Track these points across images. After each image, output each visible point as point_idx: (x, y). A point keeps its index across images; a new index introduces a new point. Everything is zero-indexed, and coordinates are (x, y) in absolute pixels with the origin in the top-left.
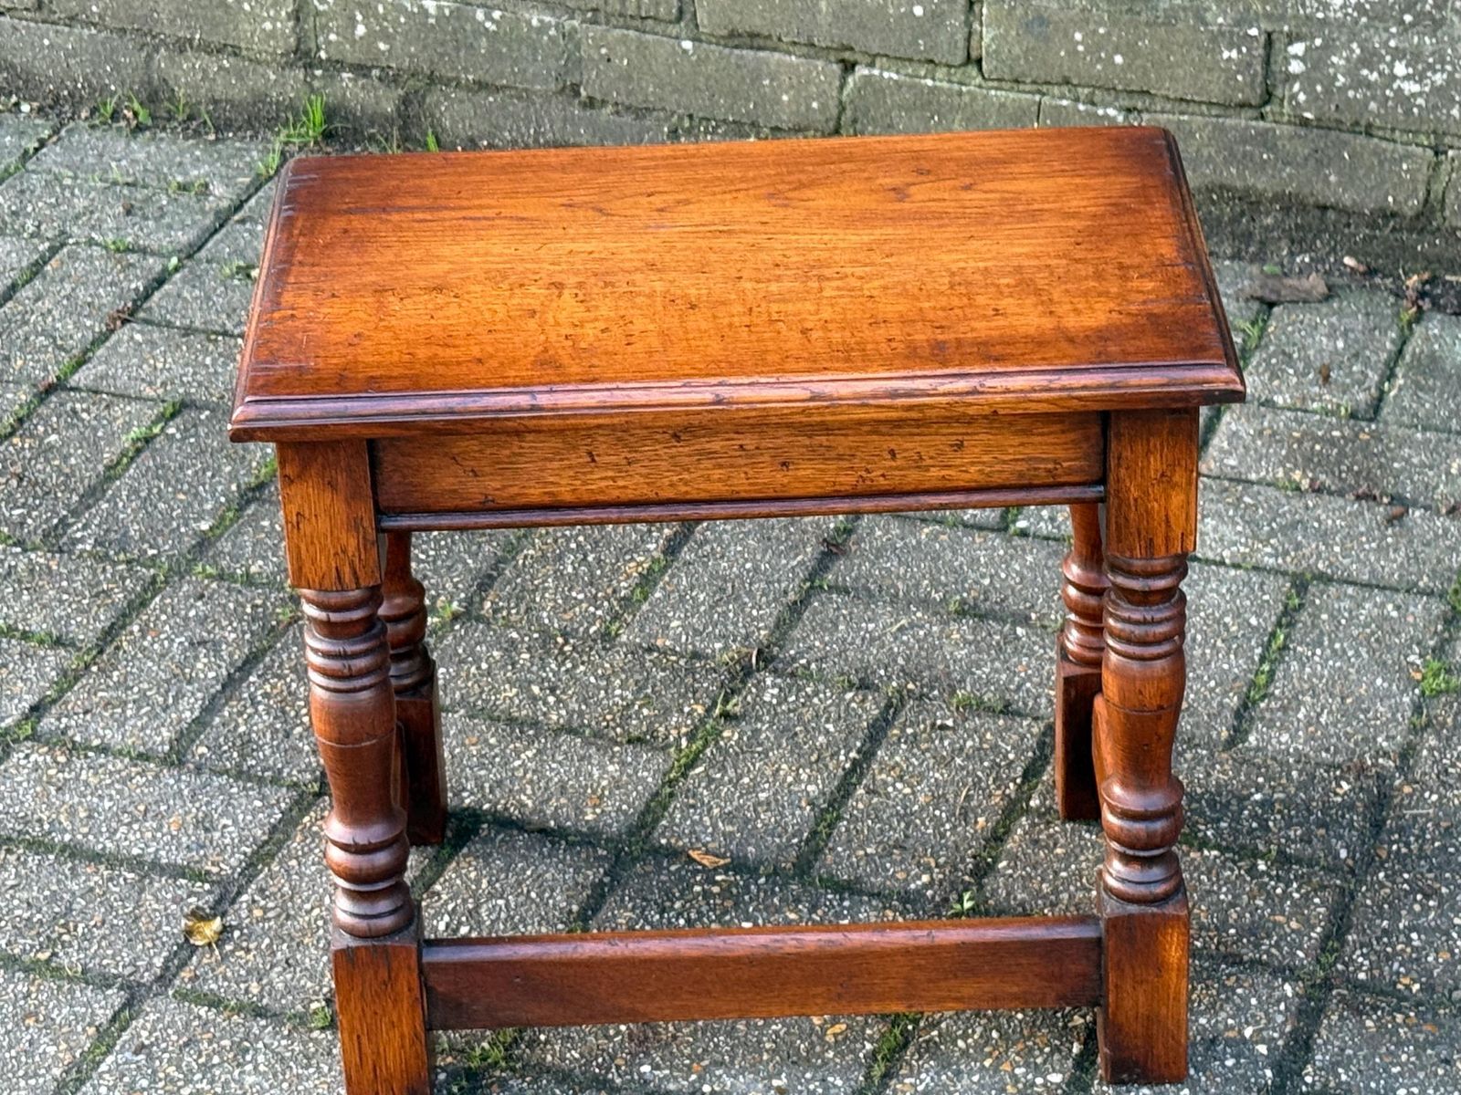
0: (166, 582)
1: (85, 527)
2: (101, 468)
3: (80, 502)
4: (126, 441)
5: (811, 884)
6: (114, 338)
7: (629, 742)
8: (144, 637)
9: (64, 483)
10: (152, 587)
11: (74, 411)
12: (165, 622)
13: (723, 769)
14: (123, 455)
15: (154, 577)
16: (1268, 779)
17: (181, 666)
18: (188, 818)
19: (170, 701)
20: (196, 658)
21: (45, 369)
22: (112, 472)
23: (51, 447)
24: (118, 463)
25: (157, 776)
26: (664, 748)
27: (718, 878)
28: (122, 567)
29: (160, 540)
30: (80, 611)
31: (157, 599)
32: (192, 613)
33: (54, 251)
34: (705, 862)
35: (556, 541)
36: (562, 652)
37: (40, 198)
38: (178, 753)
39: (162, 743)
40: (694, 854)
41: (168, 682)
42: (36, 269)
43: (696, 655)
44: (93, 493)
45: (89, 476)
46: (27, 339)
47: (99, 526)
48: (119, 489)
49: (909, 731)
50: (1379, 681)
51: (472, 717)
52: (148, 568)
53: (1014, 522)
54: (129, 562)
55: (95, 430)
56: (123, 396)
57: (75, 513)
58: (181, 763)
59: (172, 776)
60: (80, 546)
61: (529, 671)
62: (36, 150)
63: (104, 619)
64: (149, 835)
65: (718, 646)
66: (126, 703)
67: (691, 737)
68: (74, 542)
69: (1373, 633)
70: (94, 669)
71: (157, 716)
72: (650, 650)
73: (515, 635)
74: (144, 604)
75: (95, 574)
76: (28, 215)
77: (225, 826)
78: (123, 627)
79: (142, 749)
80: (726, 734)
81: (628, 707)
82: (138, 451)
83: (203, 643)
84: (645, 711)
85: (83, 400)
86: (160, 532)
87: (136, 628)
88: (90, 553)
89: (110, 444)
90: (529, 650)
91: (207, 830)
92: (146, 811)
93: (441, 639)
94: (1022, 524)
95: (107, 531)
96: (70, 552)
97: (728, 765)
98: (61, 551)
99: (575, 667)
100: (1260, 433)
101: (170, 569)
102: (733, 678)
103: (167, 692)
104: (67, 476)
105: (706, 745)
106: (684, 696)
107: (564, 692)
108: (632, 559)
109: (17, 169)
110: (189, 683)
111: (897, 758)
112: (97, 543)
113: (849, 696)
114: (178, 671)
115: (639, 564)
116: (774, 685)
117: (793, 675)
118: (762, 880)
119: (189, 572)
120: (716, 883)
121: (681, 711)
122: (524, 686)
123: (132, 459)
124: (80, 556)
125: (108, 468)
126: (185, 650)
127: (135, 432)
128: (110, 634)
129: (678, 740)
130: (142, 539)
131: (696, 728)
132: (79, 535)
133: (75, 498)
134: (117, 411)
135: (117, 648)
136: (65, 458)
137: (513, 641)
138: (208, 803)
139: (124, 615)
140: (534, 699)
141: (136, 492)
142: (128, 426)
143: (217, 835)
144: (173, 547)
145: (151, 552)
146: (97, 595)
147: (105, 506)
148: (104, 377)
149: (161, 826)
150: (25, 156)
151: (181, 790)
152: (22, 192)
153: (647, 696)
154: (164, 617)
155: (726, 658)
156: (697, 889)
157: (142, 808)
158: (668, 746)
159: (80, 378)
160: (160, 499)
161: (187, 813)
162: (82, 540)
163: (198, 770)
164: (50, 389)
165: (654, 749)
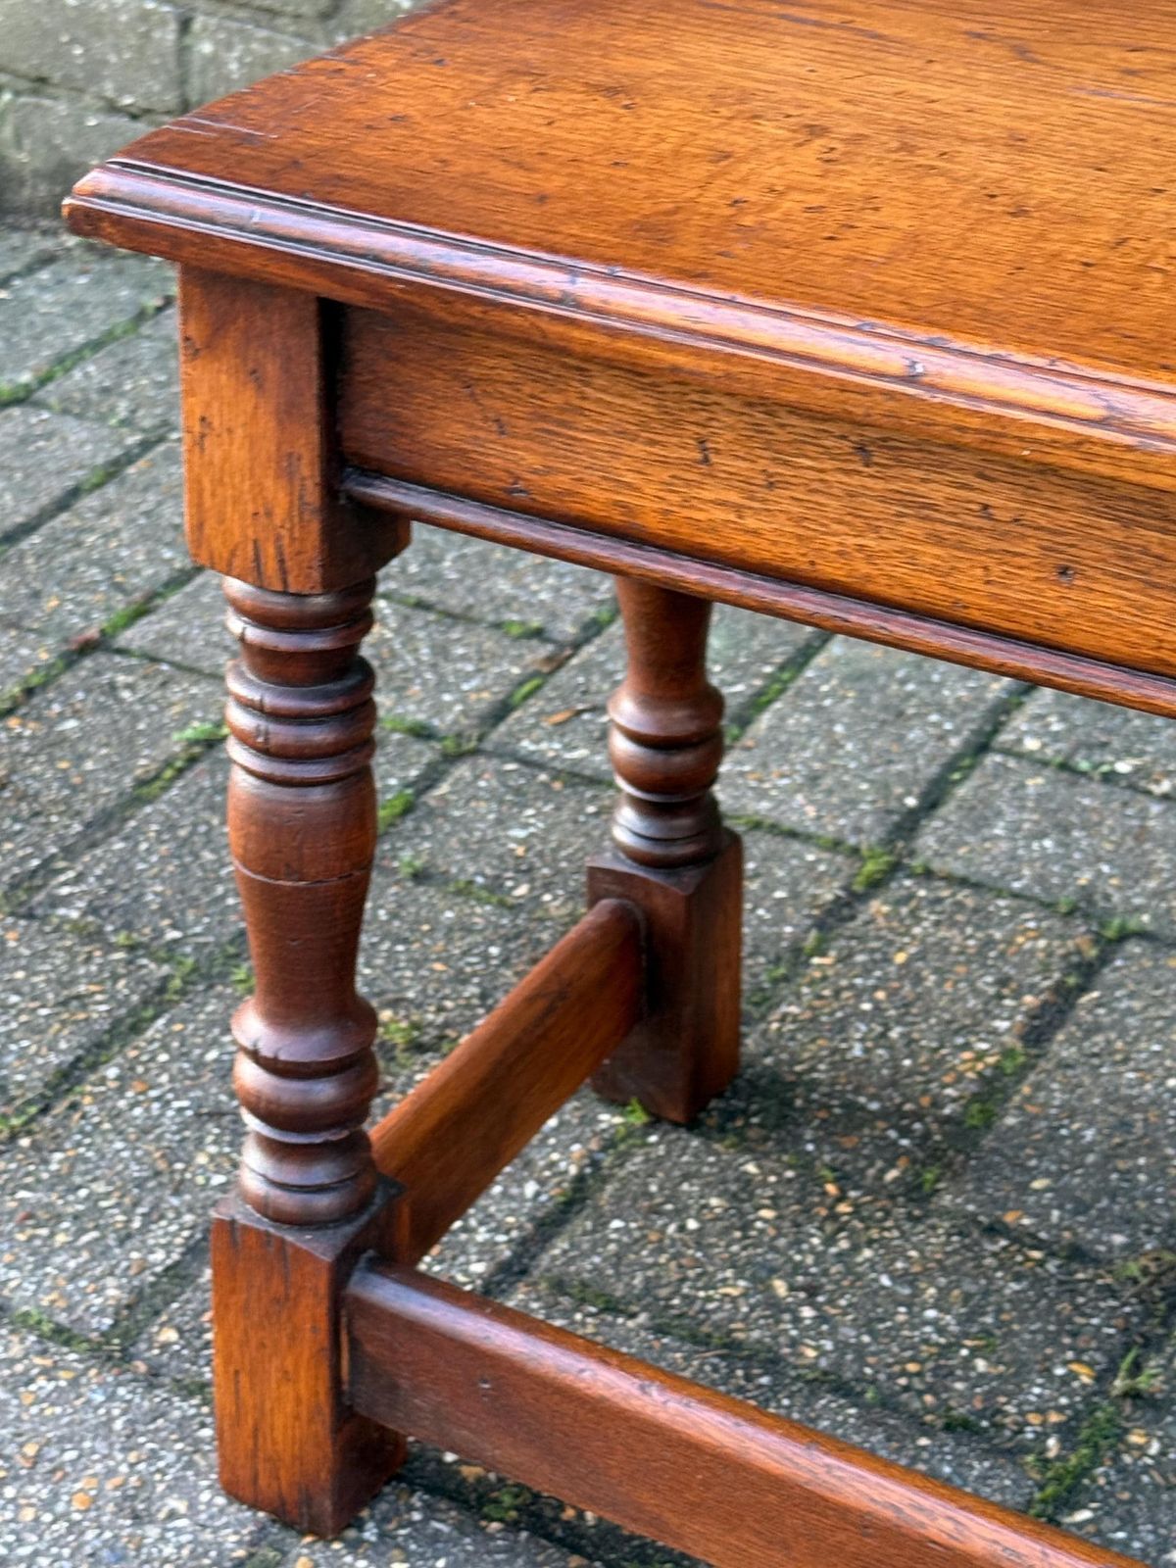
0: (183, 992)
1: (79, 879)
2: (128, 781)
3: (81, 835)
4: (176, 742)
6: (199, 580)
7: (949, 1428)
8: (121, 1091)
9: (66, 801)
10: (158, 998)
11: (112, 687)
12: (163, 1067)
13: (1128, 1522)
14: (168, 764)
15: (166, 979)
17: (170, 1156)
18: (109, 1485)
19: (136, 1224)
20: (199, 1143)
21: (86, 616)
22: (145, 790)
23: (63, 739)
24: (157, 777)
25: (74, 1383)
26: (1013, 1453)
28: (120, 955)
29: (191, 915)
30: (33, 1029)
31: (160, 1022)
32: (212, 1055)
33: (146, 446)
35: (837, 993)
36: (834, 1217)
37: (145, 373)
38: (125, 1336)
39: (101, 1312)
41: (140, 1183)
42: (113, 470)
43: (1077, 1254)
44: (106, 822)
45: (107, 793)
46: (73, 569)
47: (99, 878)
48: (147, 820)
51: (660, 1330)
52: (160, 961)
54: (132, 948)
55: (136, 718)
56: (191, 670)
57: (69, 852)
58: (127, 1357)
59: (102, 1385)
60: (62, 911)
61: (773, 1249)
62: (159, 310)
63: (65, 1047)
64: (28, 1515)
65: (1119, 1239)
66: (59, 1218)
67: (1066, 1432)
68: (56, 902)
70: (25, 1142)
71: (105, 1253)
72: (993, 1230)
73: (751, 1168)
74: (137, 1029)
75: (72, 965)
76: (123, 395)
77: (173, 1515)
78: (94, 1067)
79: (62, 1318)
80: (1135, 1439)
81: (948, 1349)
82: (193, 760)
83: (216, 1115)
84: (981, 1365)
85: (128, 671)
86: (194, 902)
87: (112, 1072)
88: (74, 923)
89: (153, 744)
90: (775, 1202)
91: (136, 1517)
92: (37, 1459)
93: (624, 1158)
95: (112, 889)
96: (45, 919)
97: (1141, 1511)
98: (30, 916)
99: (856, 1249)
101: (195, 970)
102: (1149, 1314)
103: (136, 1204)
104: (74, 789)
105: (1096, 1461)
106: (1053, 1340)
107: (831, 1302)
108: (967, 1046)
109: (125, 332)
110: (177, 1192)
112: (92, 910)
114: (162, 1165)
115: (980, 1056)
119: (223, 977)
121: (1047, 1372)
122: (760, 1277)
123: (180, 772)
124: (57, 929)
125: (142, 783)
126: (185, 1126)
127: (196, 728)
128: (67, 1078)
129: (1042, 1437)
130: (164, 913)
131: (1077, 1416)
132: (65, 891)
133: (77, 827)
134: (175, 692)
135: (74, 1106)
136: (81, 758)
137: (746, 1181)
138: (154, 1456)
139: (100, 1046)
140: (776, 1307)
141: (172, 827)
142: (185, 718)
143: (153, 1532)
144: (208, 930)
145: (173, 934)
146: (65, 1003)
147: (119, 846)
148: (168, 637)
149: (55, 1496)
150: (141, 316)
151: (111, 1420)
152: (124, 362)
153: (986, 1332)
154: (163, 1057)
155: (1133, 1269)
157: (31, 1450)
158: (1024, 1449)
159: (133, 637)
160: (206, 845)
161: (111, 1473)
162: (66, 901)
163: (153, 1378)
164: (87, 648)
165: (994, 1452)
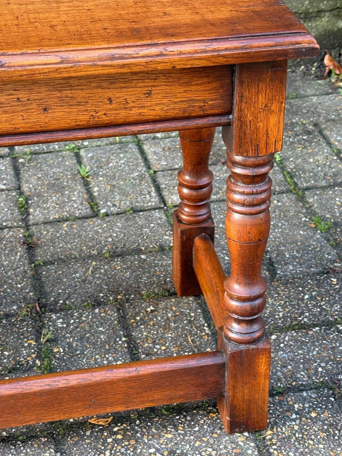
5: (163, 415)
16: (303, 287)
27: (115, 429)
34: (100, 423)
40: (92, 421)
49: (138, 318)
50: (301, 232)
53: (99, 211)
69: (280, 214)
94: (103, 211)
100: (164, 149)
111: (145, 334)
113: (97, 311)
116: (58, 318)
117: (61, 310)
118: (138, 422)
120: (116, 433)
156: (109, 440)
